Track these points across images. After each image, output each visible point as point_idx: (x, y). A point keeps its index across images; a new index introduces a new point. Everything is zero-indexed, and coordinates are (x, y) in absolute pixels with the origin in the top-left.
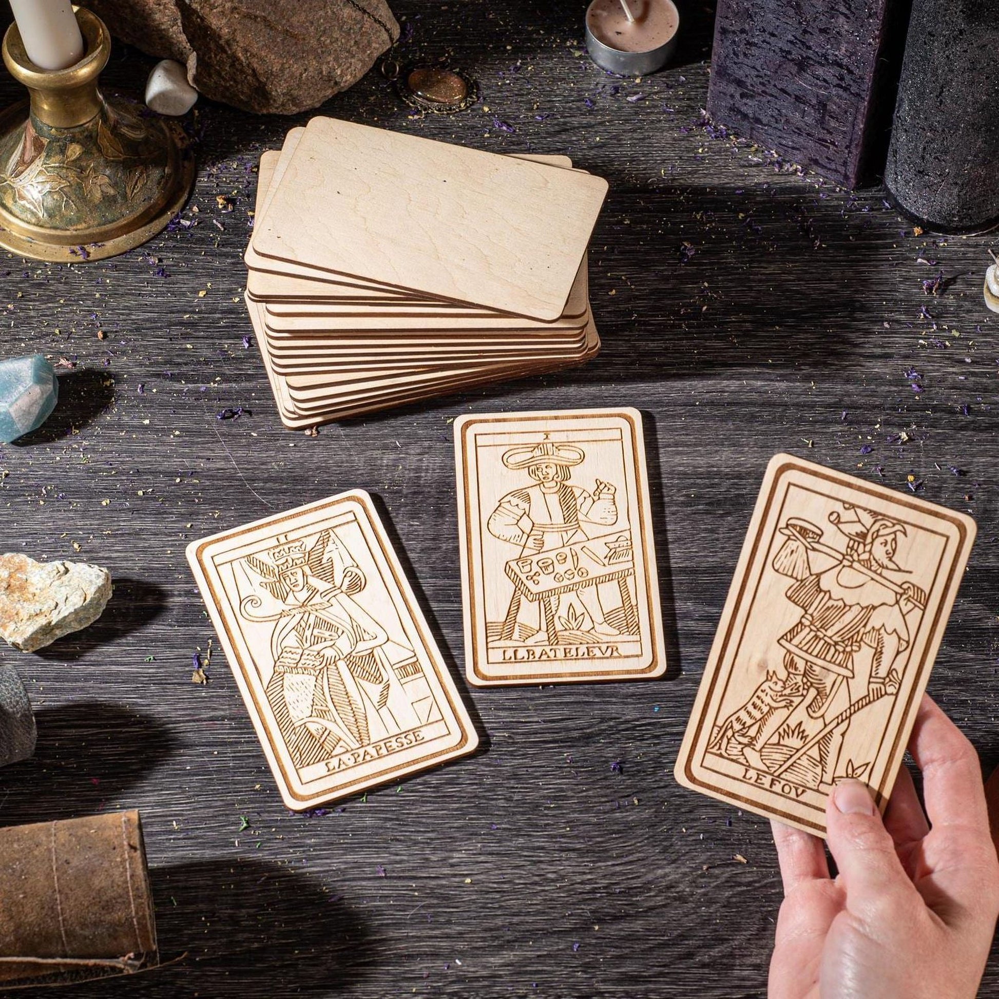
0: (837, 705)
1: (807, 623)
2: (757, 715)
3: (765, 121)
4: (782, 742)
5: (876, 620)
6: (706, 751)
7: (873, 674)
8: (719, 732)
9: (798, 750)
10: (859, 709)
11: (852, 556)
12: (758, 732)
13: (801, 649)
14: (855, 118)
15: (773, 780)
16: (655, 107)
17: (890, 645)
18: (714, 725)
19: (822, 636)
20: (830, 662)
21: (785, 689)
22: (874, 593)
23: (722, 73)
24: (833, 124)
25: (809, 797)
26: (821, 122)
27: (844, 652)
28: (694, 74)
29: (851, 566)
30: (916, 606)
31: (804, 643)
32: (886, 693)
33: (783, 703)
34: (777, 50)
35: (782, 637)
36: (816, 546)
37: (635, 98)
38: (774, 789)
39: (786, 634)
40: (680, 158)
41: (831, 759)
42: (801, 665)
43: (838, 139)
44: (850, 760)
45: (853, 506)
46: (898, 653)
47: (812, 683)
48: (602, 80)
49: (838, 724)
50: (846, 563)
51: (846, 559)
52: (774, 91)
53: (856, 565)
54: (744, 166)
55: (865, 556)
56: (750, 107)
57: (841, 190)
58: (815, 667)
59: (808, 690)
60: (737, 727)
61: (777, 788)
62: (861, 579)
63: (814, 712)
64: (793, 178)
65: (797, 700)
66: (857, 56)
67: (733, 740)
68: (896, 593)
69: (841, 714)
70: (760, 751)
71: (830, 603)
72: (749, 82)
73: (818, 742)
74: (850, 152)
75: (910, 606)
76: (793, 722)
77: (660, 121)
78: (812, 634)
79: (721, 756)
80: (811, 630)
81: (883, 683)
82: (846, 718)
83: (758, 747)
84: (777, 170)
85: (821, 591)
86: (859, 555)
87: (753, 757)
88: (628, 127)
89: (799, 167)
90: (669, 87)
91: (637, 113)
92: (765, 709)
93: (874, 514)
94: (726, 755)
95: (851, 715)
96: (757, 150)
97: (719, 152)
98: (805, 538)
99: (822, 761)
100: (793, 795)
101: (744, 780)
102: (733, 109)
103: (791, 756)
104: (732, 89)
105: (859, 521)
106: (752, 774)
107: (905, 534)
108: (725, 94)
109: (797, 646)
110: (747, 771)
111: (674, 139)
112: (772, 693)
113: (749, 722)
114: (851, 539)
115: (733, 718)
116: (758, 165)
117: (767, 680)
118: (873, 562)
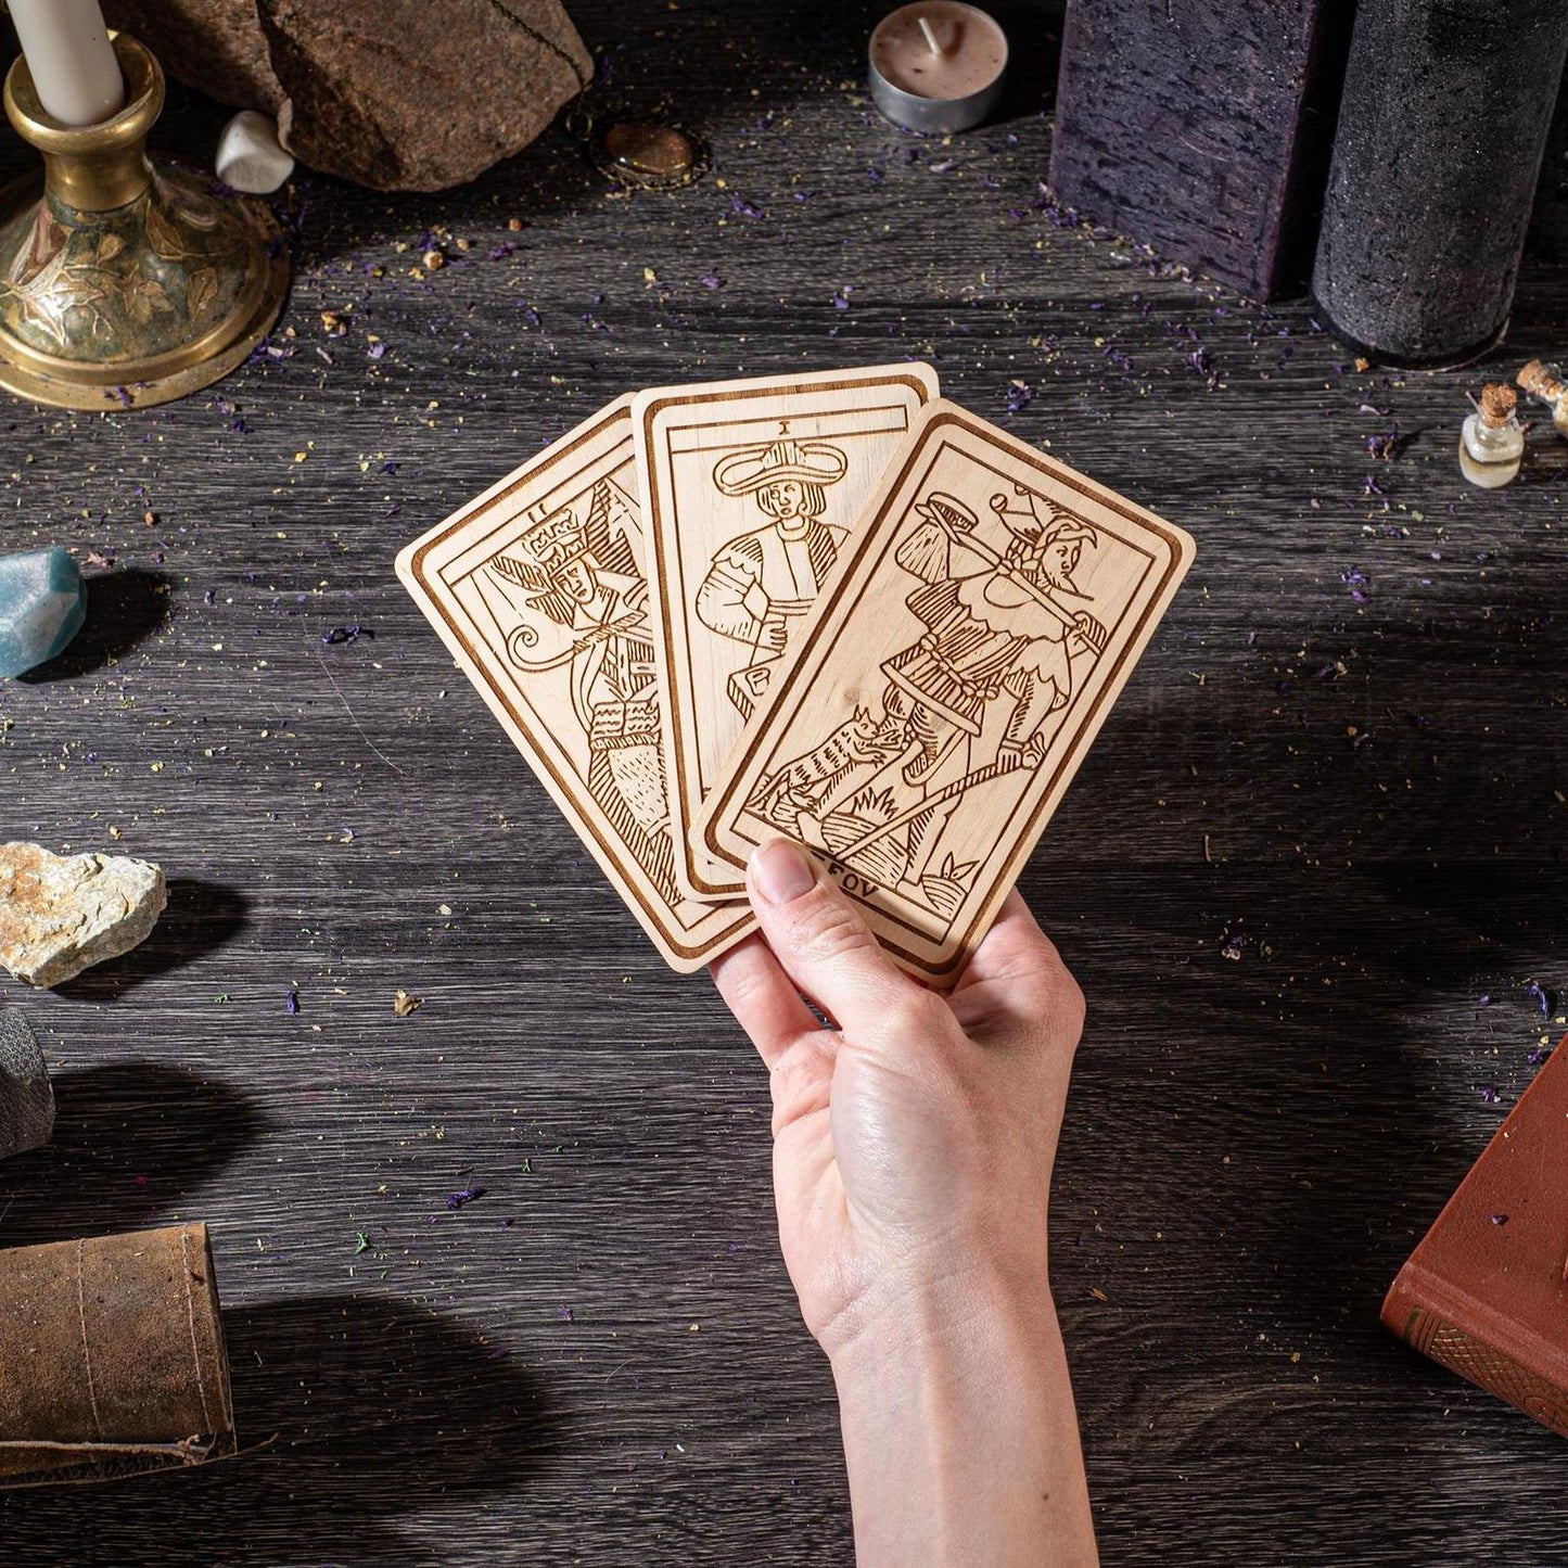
0: (949, 770)
1: (929, 647)
2: (829, 767)
3: (1135, 200)
4: (857, 813)
5: (1027, 660)
6: (742, 810)
7: (1009, 738)
8: (768, 784)
9: (878, 828)
10: (978, 782)
11: (1012, 562)
12: (825, 792)
13: (912, 683)
14: (1269, 197)
16: (973, 180)
17: (1042, 696)
19: (946, 668)
20: (950, 708)
21: (877, 736)
22: (1032, 620)
23: (1071, 129)
24: (1236, 205)
26: (1219, 203)
27: (973, 697)
28: (1028, 132)
29: (1007, 576)
30: (1089, 647)
31: (918, 674)
32: (1021, 765)
33: (870, 757)
34: (1153, 97)
35: (888, 661)
36: (964, 538)
37: (942, 167)
39: (895, 658)
40: (1010, 256)
41: (923, 848)
42: (907, 705)
43: (1244, 228)
45: (1029, 491)
46: (1051, 710)
47: (917, 734)
48: (893, 140)
49: (944, 799)
50: (1001, 569)
51: (1002, 565)
52: (1148, 156)
53: (1016, 576)
54: (1103, 268)
55: (1032, 565)
56: (1111, 179)
57: (1247, 303)
58: (927, 712)
59: (910, 743)
60: (796, 780)
62: (1018, 596)
63: (913, 777)
64: (1176, 286)
66: (1270, 105)
67: (786, 799)
68: (1065, 625)
69: (951, 786)
70: (823, 821)
71: (967, 624)
72: (1111, 143)
73: (910, 821)
74: (1260, 247)
75: (1081, 646)
76: (878, 787)
77: (979, 201)
78: (933, 663)
79: (763, 819)
80: (932, 658)
81: (1020, 751)
82: (956, 791)
83: (820, 815)
84: (1152, 274)
85: (958, 604)
86: (1022, 562)
87: (811, 828)
88: (932, 210)
89: (1186, 270)
90: (993, 151)
91: (945, 190)
92: (843, 761)
93: (1056, 506)
94: (771, 819)
95: (965, 788)
96: (1123, 245)
97: (1067, 247)
98: (950, 524)
99: (910, 848)
102: (1088, 183)
103: (867, 835)
104: (1085, 154)
105: (1034, 514)
107: (1095, 544)
108: (1075, 161)
109: (907, 678)
111: (1000, 228)
112: (857, 739)
113: (815, 776)
114: (1016, 537)
115: (793, 767)
116: (1124, 266)
117: (854, 719)
118: (1041, 576)
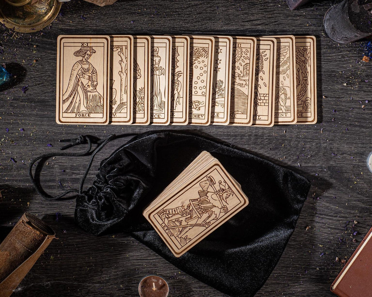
0: (193, 222)
1: (199, 200)
2: (174, 213)
4: (175, 222)
5: (214, 209)
6: (157, 213)
7: (205, 221)
8: (163, 211)
9: (177, 226)
10: (197, 226)
11: (218, 193)
12: (171, 216)
13: (193, 205)
15: (167, 229)
17: (213, 216)
18: (163, 209)
19: (200, 205)
20: (198, 212)
21: (184, 211)
22: (217, 204)
25: (173, 238)
27: (202, 212)
29: (216, 195)
30: (224, 212)
31: (195, 204)
32: (205, 226)
33: (181, 214)
35: (191, 200)
36: (212, 185)
38: (166, 231)
39: (192, 200)
41: (183, 233)
42: (191, 208)
44: (187, 236)
45: (226, 182)
46: (214, 219)
47: (191, 213)
49: (190, 226)
50: (216, 193)
51: (216, 192)
53: (218, 195)
55: (221, 195)
58: (194, 211)
59: (189, 215)
60: (168, 212)
61: (167, 231)
62: (217, 199)
63: (187, 220)
65: (185, 215)
67: (164, 215)
68: (222, 206)
69: (192, 224)
70: (169, 221)
71: (207, 199)
73: (183, 227)
76: (180, 219)
78: (198, 203)
79: (159, 216)
80: (198, 202)
81: (206, 224)
82: (193, 226)
85: (206, 195)
86: (220, 193)
87: (166, 221)
92: (176, 213)
93: (229, 187)
94: (161, 217)
95: (194, 226)
98: (211, 182)
99: (181, 232)
100: (169, 235)
101: (161, 225)
103: (175, 226)
105: (225, 187)
106: (164, 225)
107: (233, 195)
109: (193, 204)
110: (163, 223)
112: (180, 210)
113: (171, 213)
114: (221, 189)
115: (168, 210)
117: (181, 207)
118: (222, 197)
